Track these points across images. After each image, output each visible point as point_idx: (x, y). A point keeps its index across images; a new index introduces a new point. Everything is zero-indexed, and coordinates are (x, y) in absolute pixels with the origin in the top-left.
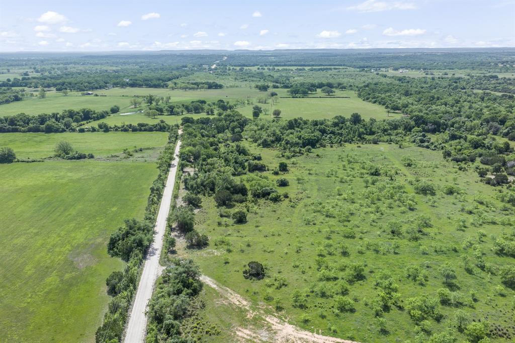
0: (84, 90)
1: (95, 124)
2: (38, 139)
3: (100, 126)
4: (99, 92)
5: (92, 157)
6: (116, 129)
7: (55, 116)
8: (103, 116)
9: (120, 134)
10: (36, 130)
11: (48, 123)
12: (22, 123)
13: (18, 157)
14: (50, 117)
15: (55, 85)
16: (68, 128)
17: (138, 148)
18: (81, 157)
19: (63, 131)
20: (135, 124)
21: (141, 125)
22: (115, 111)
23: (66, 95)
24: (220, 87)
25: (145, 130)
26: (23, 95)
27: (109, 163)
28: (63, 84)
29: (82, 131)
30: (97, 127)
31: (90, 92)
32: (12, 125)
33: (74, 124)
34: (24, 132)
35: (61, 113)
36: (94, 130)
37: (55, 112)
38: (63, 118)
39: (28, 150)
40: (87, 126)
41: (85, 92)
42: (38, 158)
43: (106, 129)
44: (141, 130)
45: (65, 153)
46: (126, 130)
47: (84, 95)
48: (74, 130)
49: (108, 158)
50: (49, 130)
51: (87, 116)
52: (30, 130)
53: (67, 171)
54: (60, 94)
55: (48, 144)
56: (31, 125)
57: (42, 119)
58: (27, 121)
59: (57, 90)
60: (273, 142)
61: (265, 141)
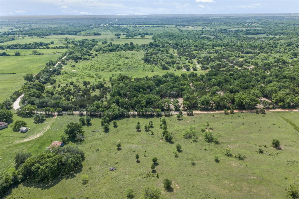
0: (40, 36)
2: (26, 51)
3: (46, 47)
4: (47, 37)
5: (43, 54)
6: (52, 48)
7: (30, 44)
8: (47, 44)
10: (24, 48)
12: (19, 46)
13: (21, 54)
14: (28, 45)
15: (27, 34)
17: (58, 52)
18: (40, 54)
19: (34, 49)
20: (58, 46)
21: (60, 47)
22: (52, 43)
23: (33, 38)
24: (100, 34)
25: (61, 48)
26: (15, 38)
28: (31, 33)
29: (40, 49)
31: (43, 37)
32: (16, 47)
34: (20, 49)
35: (32, 43)
36: (44, 48)
37: (30, 43)
38: (33, 45)
39: (24, 53)
40: (42, 47)
42: (27, 55)
43: (48, 48)
44: (60, 48)
45: (35, 53)
46: (55, 48)
47: (40, 38)
48: (37, 48)
49: (48, 54)
50: (29, 48)
51: (42, 44)
52: (22, 48)
53: (36, 57)
54: (30, 38)
55: (30, 51)
57: (26, 45)
58: (21, 46)
59: (29, 36)
60: (100, 50)
61: (97, 50)
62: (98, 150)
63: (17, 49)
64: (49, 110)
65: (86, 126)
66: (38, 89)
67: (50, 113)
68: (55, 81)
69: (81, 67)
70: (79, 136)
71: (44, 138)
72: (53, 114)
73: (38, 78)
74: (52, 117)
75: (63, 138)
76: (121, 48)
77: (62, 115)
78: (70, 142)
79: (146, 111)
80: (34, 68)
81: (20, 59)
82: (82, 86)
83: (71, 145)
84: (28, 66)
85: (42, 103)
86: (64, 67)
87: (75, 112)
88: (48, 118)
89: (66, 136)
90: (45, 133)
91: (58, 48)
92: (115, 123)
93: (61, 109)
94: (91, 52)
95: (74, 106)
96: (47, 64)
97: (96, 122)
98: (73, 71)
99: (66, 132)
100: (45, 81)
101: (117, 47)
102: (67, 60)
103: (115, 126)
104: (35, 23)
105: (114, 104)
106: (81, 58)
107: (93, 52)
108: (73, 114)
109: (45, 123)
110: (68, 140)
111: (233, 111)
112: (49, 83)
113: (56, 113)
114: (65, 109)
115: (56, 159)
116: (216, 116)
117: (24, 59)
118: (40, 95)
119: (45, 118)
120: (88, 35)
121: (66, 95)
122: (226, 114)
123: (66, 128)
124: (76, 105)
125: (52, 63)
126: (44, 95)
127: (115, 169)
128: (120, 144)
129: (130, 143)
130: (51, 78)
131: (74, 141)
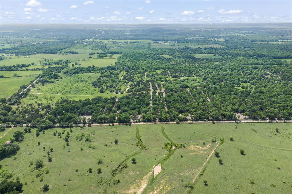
0: (26, 55)
1: (25, 68)
2: (9, 73)
3: (26, 69)
4: (30, 56)
5: (22, 76)
6: (30, 70)
7: (14, 66)
8: (28, 66)
9: (31, 71)
10: (8, 70)
11: (12, 68)
12: (4, 68)
13: (4, 77)
14: (12, 67)
15: (15, 53)
16: (17, 69)
17: (33, 74)
18: (19, 76)
19: (16, 70)
20: (36, 68)
21: (37, 69)
22: (33, 64)
23: (19, 57)
25: (38, 70)
26: (3, 58)
27: (25, 78)
28: (18, 52)
29: (21, 70)
30: (25, 69)
31: (27, 57)
32: (2, 69)
33: (19, 69)
34: (5, 71)
35: (16, 65)
36: (24, 70)
38: (16, 67)
39: (7, 75)
40: (23, 69)
41: (25, 56)
42: (9, 77)
43: (27, 70)
44: (37, 70)
45: (16, 76)
46: (33, 70)
47: (25, 57)
48: (19, 70)
49: (25, 77)
50: (12, 70)
51: (23, 66)
52: (7, 70)
53: (16, 79)
54: (17, 57)
55: (12, 73)
56: (7, 69)
57: (10, 67)
58: (6, 68)
59: (16, 55)
60: (66, 73)
61: (64, 72)
62: (28, 145)
63: (3, 70)
64: (8, 124)
65: (28, 133)
66: (6, 110)
67: (9, 125)
68: (20, 103)
69: (44, 90)
70: (20, 138)
71: (3, 139)
72: (11, 126)
73: (10, 100)
74: (10, 128)
75: (11, 140)
76: (84, 71)
77: (16, 126)
78: (16, 142)
79: (64, 124)
80: (11, 90)
81: (3, 82)
82: (36, 107)
83: (16, 143)
84: (7, 89)
85: (6, 119)
86: (32, 90)
87: (24, 125)
88: (8, 129)
89: (13, 138)
90: (4, 137)
91: (35, 70)
92: (44, 132)
93: (16, 123)
94: (60, 74)
95: (24, 121)
96: (21, 87)
97: (34, 131)
98: (37, 93)
99: (14, 136)
100: (14, 103)
101: (81, 70)
102: (37, 83)
103: (44, 133)
104: (27, 36)
105: (48, 120)
106: (48, 82)
107: (61, 74)
108: (23, 126)
109: (5, 131)
110: (15, 141)
111: (113, 124)
112: (16, 105)
113: (13, 126)
114: (18, 123)
115: (3, 149)
116: (102, 127)
117: (6, 81)
118: (7, 114)
119: (5, 128)
120: (66, 54)
121: (23, 113)
122: (110, 125)
123: (14, 134)
124: (26, 121)
125: (24, 87)
126: (10, 114)
127: (32, 154)
128: (40, 142)
129: (46, 142)
130: (18, 100)
131: (17, 141)
